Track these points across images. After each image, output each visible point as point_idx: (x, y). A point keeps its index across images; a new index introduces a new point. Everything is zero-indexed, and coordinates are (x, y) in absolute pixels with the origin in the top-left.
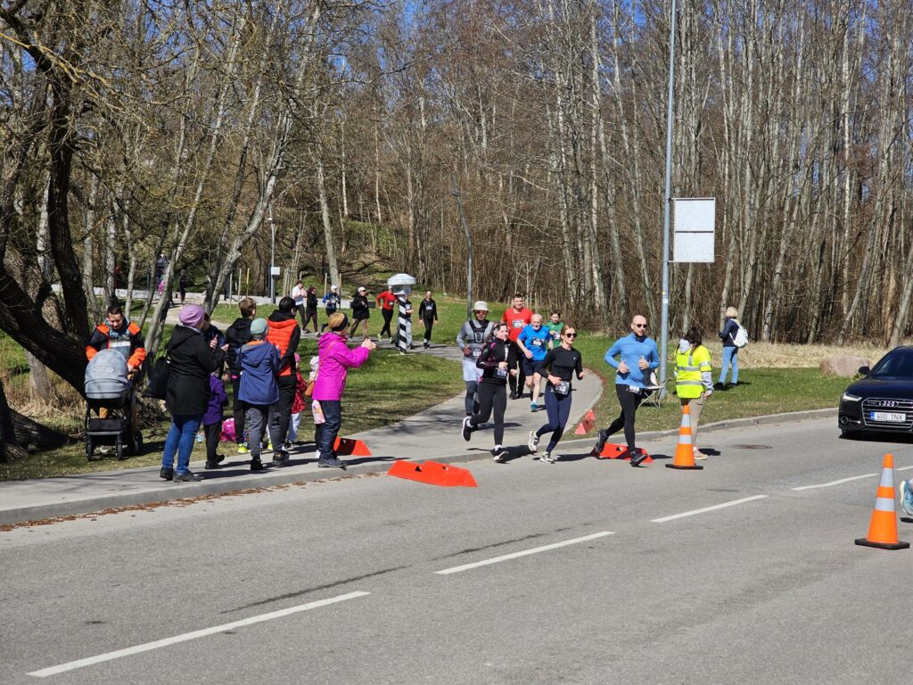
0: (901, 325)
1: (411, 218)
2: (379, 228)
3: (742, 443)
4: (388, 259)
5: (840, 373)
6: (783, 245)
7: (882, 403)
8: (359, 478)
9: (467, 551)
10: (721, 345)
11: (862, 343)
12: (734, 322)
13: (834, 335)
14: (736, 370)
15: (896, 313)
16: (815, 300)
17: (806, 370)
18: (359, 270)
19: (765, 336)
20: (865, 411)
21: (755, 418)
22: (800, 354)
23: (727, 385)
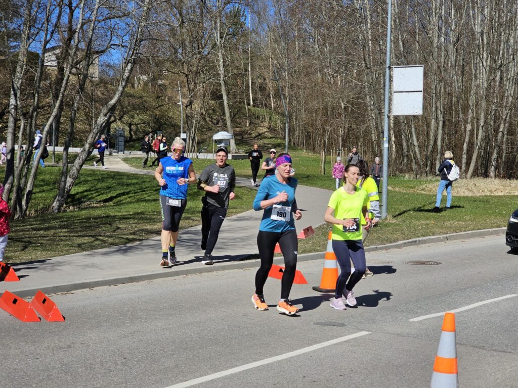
4: (274, 130)
12: (449, 162)
14: (450, 197)
18: (255, 137)
21: (445, 236)
22: (513, 185)
23: (441, 209)
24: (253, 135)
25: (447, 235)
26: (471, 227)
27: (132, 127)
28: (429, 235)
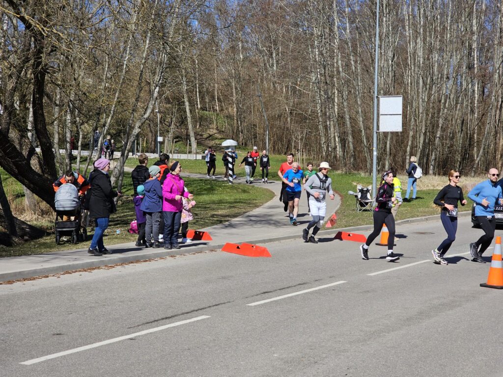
1: (235, 109)
2: (218, 115)
3: (418, 231)
4: (223, 132)
6: (441, 121)
7: (496, 208)
8: (206, 253)
9: (265, 293)
10: (407, 177)
11: (484, 175)
12: (414, 165)
13: (469, 171)
14: (415, 191)
16: (458, 152)
18: (206, 138)
19: (431, 172)
21: (425, 217)
23: (410, 199)
24: (205, 136)
28: (415, 217)
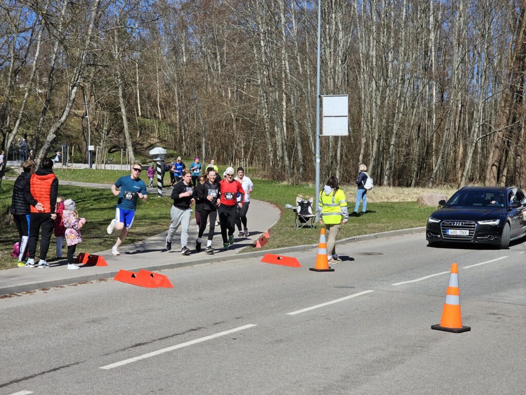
0: (467, 175)
1: (178, 116)
2: (160, 123)
3: (364, 252)
4: (165, 141)
5: (429, 204)
6: (395, 127)
7: (454, 223)
11: (444, 186)
12: (365, 174)
13: (427, 181)
14: (365, 204)
15: (464, 168)
16: (415, 160)
17: (408, 203)
18: (147, 148)
19: (385, 183)
20: (443, 229)
21: (374, 234)
22: (406, 193)
23: (359, 213)
24: (146, 146)
25: (376, 234)
26: (391, 227)
27: (28, 138)
28: (363, 234)
